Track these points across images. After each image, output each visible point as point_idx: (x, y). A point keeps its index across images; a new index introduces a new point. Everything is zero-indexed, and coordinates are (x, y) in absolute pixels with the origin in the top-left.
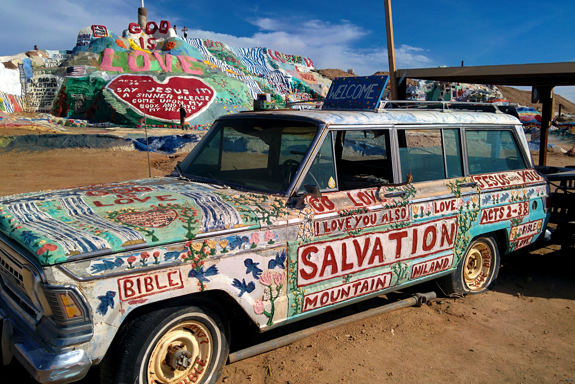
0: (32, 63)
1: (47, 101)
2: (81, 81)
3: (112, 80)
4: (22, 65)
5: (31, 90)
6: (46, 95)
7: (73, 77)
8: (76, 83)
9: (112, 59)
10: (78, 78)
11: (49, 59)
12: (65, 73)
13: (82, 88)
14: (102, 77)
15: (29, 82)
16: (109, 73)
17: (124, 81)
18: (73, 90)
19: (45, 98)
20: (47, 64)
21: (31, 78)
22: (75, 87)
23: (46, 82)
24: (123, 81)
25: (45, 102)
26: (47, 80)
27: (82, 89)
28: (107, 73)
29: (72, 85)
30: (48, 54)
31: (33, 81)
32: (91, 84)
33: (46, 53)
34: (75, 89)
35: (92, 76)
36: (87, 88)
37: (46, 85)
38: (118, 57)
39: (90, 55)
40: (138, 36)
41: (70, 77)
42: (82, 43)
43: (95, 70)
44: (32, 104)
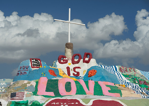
2: (21, 104)
3: (47, 103)
7: (16, 101)
10: (19, 102)
12: (9, 97)
14: (38, 101)
17: (56, 104)
39: (29, 83)
40: (66, 65)
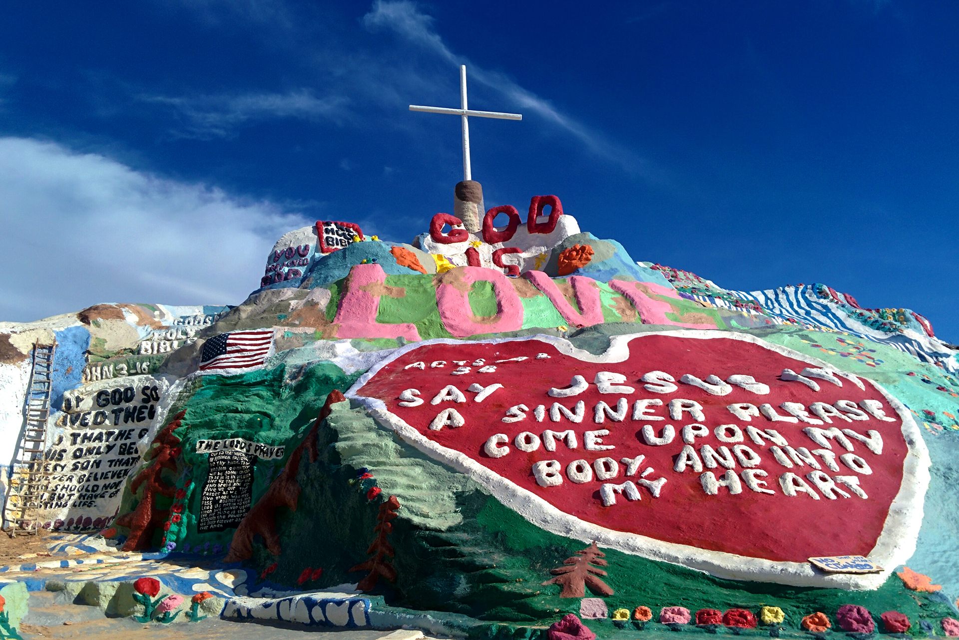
0: (92, 342)
1: (107, 482)
2: (250, 385)
3: (378, 367)
4: (50, 348)
5: (61, 440)
6: (114, 455)
7: (221, 372)
8: (227, 395)
9: (377, 299)
10: (241, 376)
11: (161, 328)
12: (195, 361)
13: (247, 411)
14: (337, 361)
15: (59, 408)
16: (365, 344)
17: (429, 368)
18: (210, 425)
19: (104, 468)
20: (146, 345)
21: (67, 394)
22: (218, 410)
23: (124, 405)
24: (423, 366)
25: (101, 483)
26: (126, 395)
27: (247, 417)
28: (355, 345)
29: (212, 404)
30: (162, 315)
31: (73, 403)
32: (286, 394)
33: (157, 313)
34: (218, 417)
35: (294, 361)
36: (270, 410)
37: (122, 415)
38: (401, 292)
39: (300, 296)
40: (461, 247)
41: (209, 372)
42: (279, 275)
43: (312, 338)
44: (46, 496)
